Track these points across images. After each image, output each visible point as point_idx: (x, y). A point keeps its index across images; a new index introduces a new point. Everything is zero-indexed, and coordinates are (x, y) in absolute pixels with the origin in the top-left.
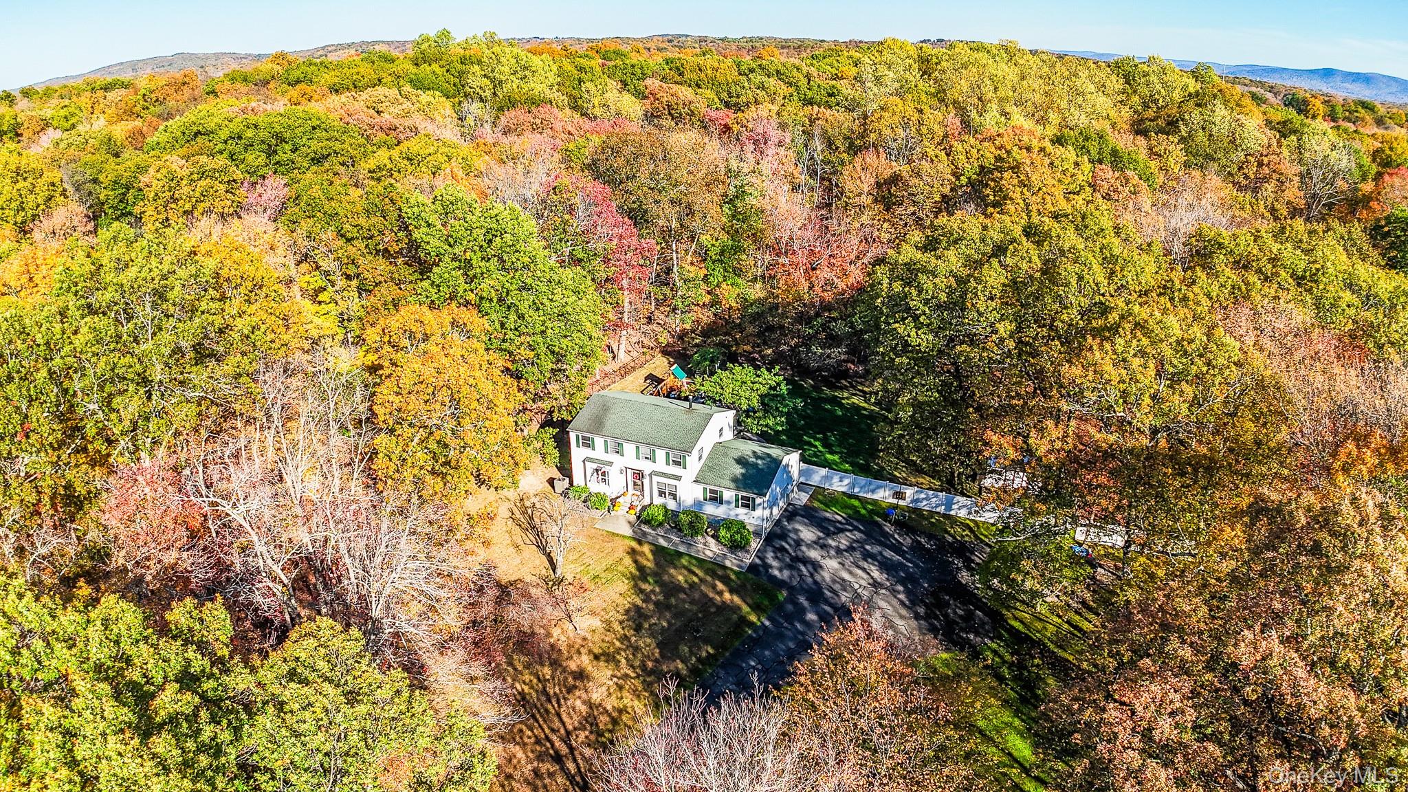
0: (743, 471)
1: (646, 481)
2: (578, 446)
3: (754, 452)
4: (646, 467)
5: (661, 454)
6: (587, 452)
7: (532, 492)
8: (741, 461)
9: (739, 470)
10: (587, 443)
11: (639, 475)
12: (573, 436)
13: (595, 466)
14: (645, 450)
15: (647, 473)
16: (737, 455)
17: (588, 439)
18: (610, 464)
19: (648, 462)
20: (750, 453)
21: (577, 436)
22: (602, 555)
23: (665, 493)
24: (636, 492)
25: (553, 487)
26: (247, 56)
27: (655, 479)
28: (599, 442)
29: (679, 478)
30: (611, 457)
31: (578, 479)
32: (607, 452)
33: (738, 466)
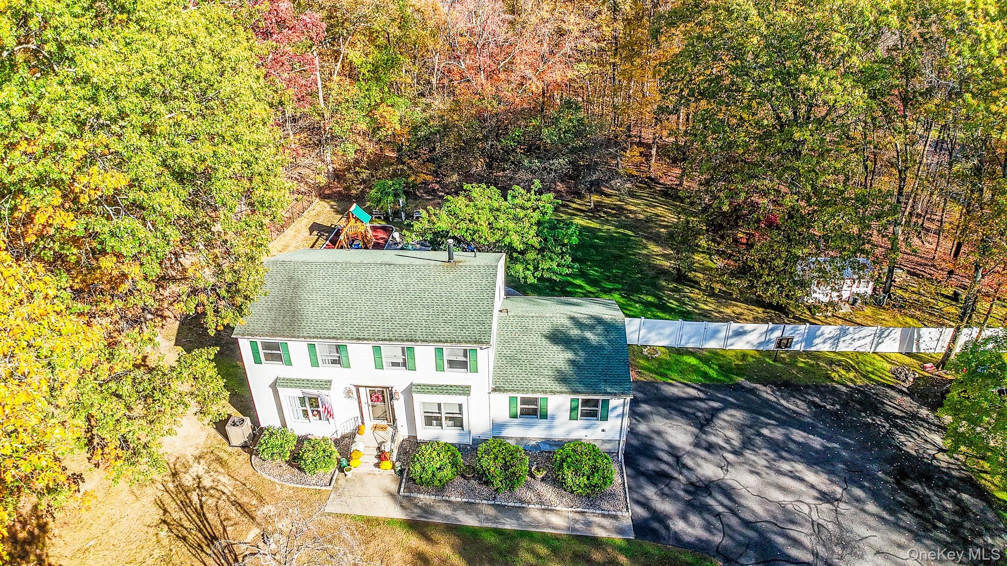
0: (570, 355)
1: (399, 406)
2: (257, 361)
3: (572, 318)
4: (397, 379)
5: (424, 354)
6: (274, 370)
7: (190, 453)
8: (557, 338)
9: (560, 357)
10: (275, 353)
11: (383, 395)
12: (244, 345)
13: (298, 393)
14: (392, 351)
15: (399, 389)
16: (546, 328)
17: (276, 347)
18: (326, 384)
19: (401, 371)
20: (567, 323)
21: (253, 345)
23: (438, 419)
24: (379, 424)
25: (226, 437)
27: (419, 399)
28: (297, 349)
29: (465, 390)
30: (325, 372)
31: (267, 417)
32: (315, 363)
33: (556, 348)
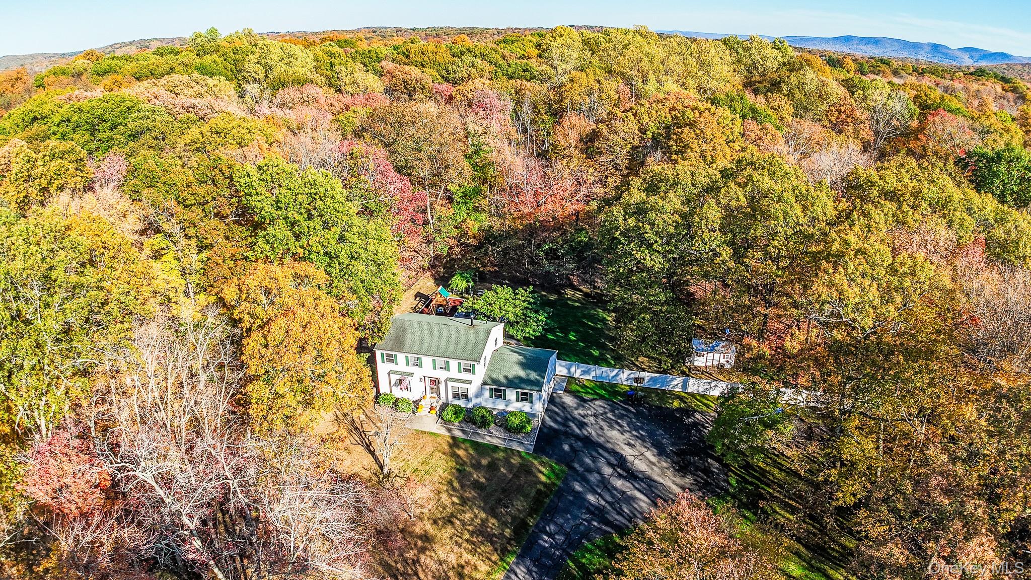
1: (442, 387)
2: (383, 362)
4: (442, 375)
5: (454, 364)
6: (390, 366)
9: (515, 373)
10: (391, 359)
11: (435, 382)
12: (378, 354)
13: (398, 377)
14: (440, 361)
15: (442, 379)
17: (391, 356)
18: (412, 374)
19: (444, 371)
21: (382, 354)
22: (416, 450)
23: (458, 395)
24: (432, 395)
26: (55, 55)
27: (450, 384)
28: (401, 357)
29: (469, 382)
30: (411, 369)
31: (384, 387)
32: (408, 365)
